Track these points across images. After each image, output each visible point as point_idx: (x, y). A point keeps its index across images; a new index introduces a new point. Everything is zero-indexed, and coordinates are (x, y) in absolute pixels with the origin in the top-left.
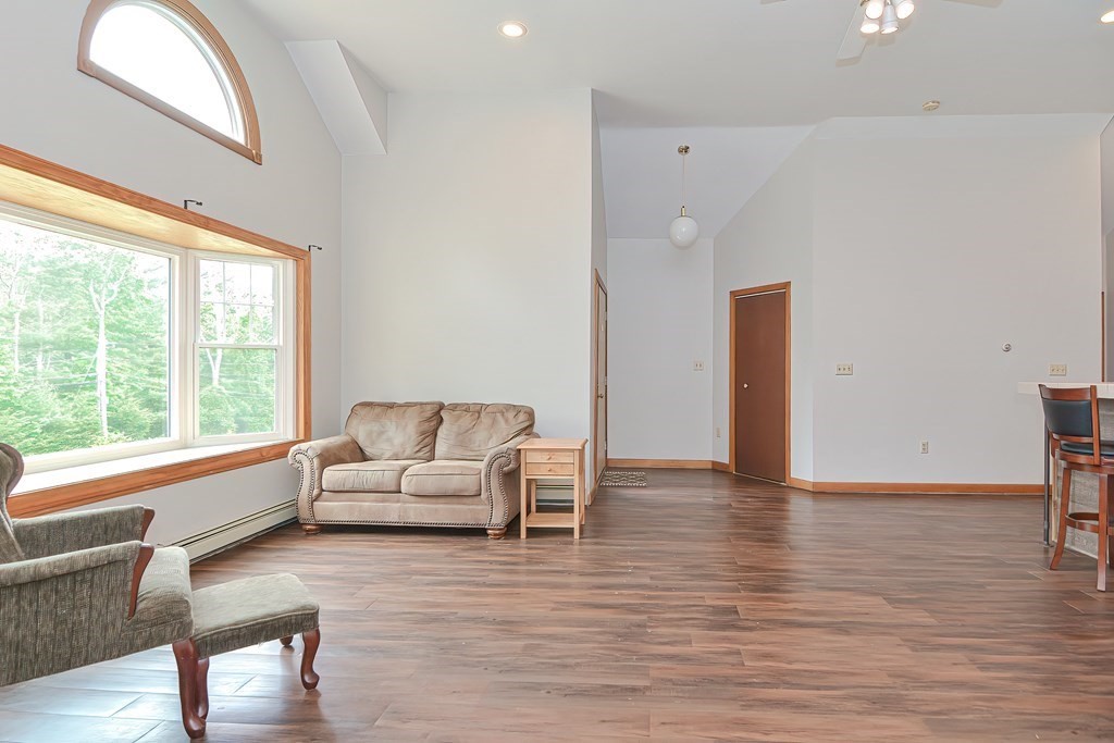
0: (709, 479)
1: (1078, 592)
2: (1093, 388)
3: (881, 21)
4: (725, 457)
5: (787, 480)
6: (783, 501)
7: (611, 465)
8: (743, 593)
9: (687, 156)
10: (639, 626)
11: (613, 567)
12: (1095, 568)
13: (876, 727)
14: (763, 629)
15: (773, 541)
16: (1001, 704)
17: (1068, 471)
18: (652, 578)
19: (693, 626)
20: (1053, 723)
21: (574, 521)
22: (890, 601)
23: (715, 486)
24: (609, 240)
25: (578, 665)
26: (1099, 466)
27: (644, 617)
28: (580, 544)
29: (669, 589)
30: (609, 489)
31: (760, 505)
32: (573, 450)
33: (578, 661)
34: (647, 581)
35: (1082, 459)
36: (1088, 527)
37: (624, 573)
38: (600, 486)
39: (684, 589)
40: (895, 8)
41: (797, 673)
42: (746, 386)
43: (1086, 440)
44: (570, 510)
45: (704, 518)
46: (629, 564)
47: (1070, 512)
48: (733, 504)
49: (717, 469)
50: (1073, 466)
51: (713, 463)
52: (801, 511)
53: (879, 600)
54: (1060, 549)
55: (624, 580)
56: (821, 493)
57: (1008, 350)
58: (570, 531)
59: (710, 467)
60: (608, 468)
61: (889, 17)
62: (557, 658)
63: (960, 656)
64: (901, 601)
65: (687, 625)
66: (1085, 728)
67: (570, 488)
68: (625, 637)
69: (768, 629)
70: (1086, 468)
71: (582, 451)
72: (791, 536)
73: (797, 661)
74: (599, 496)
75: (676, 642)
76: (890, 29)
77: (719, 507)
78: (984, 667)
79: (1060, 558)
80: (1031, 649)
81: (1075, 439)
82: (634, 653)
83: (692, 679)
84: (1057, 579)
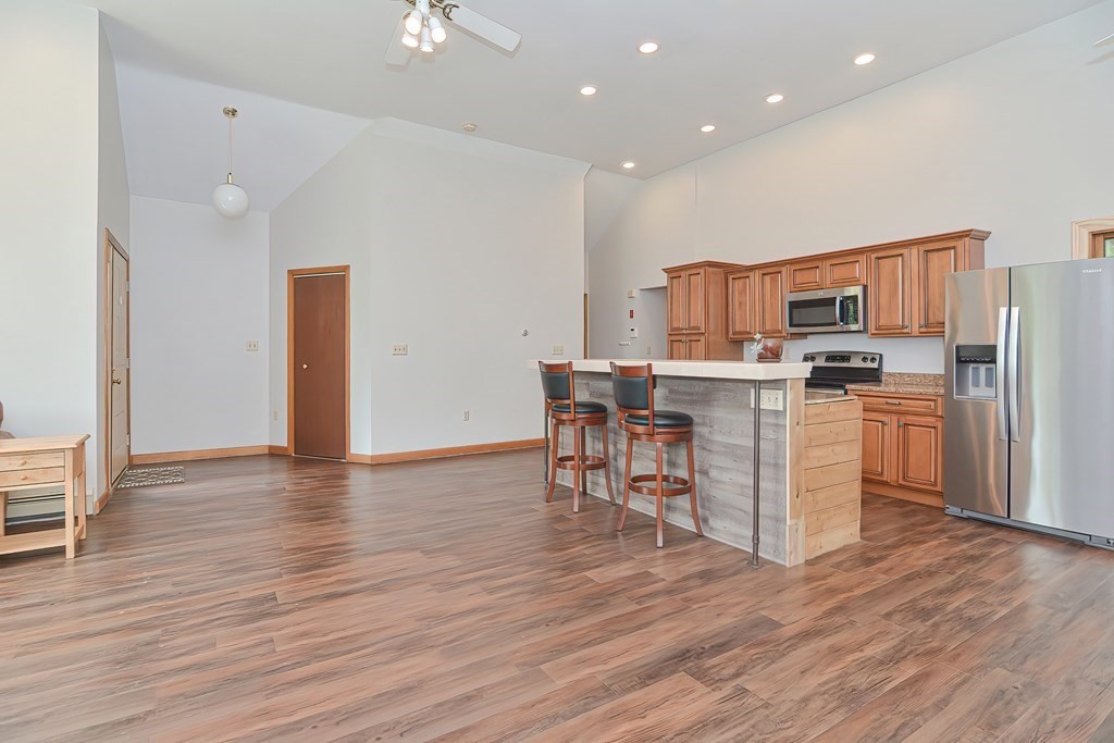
0: (265, 465)
1: (562, 516)
2: (570, 363)
3: (419, 37)
4: (282, 439)
5: (347, 456)
6: (343, 477)
7: (135, 462)
8: (285, 577)
9: (234, 119)
10: (148, 644)
11: (122, 583)
12: (572, 497)
13: (399, 671)
14: (300, 609)
15: (327, 518)
16: (499, 619)
17: (556, 426)
18: (174, 584)
19: (220, 626)
20: (536, 622)
21: (67, 538)
22: (426, 552)
23: (272, 471)
24: (131, 197)
25: (47, 715)
26: (574, 421)
27: (158, 631)
28: (76, 563)
29: (197, 592)
30: (134, 491)
31: (317, 484)
32: (63, 450)
33: (48, 710)
34: (168, 589)
35: (565, 417)
36: (568, 467)
37: (135, 587)
38: (116, 489)
39: (216, 588)
40: (431, 30)
41: (331, 643)
42: (305, 366)
43: (567, 402)
44: (61, 524)
45: (251, 507)
46: (145, 574)
47: (559, 456)
48: (287, 488)
49: (274, 454)
50: (560, 422)
51: (270, 447)
52: (360, 484)
53: (418, 554)
54: (553, 485)
55: (135, 595)
56: (378, 465)
57: (525, 334)
58: (61, 551)
59: (267, 452)
60: (131, 466)
61: (426, 37)
62: (16, 716)
63: (474, 587)
64: (435, 551)
65: (214, 627)
66: (554, 620)
67: (61, 497)
68: (127, 661)
69: (307, 608)
70: (567, 423)
71: (79, 451)
72: (344, 511)
73: (332, 632)
74: (115, 502)
75: (195, 649)
76: (427, 48)
77: (274, 493)
78: (491, 591)
79: (553, 492)
80: (526, 568)
81: (560, 401)
82: (135, 677)
83: (210, 685)
84: (550, 508)
